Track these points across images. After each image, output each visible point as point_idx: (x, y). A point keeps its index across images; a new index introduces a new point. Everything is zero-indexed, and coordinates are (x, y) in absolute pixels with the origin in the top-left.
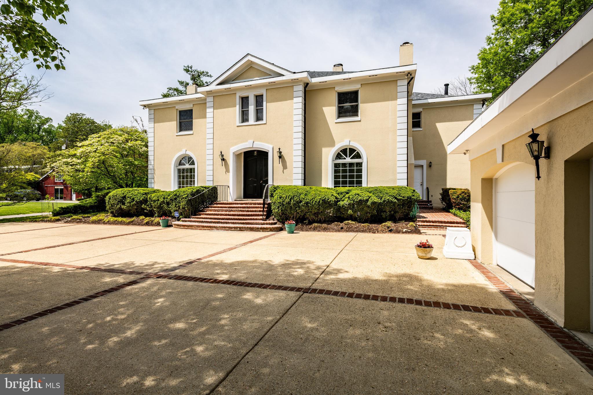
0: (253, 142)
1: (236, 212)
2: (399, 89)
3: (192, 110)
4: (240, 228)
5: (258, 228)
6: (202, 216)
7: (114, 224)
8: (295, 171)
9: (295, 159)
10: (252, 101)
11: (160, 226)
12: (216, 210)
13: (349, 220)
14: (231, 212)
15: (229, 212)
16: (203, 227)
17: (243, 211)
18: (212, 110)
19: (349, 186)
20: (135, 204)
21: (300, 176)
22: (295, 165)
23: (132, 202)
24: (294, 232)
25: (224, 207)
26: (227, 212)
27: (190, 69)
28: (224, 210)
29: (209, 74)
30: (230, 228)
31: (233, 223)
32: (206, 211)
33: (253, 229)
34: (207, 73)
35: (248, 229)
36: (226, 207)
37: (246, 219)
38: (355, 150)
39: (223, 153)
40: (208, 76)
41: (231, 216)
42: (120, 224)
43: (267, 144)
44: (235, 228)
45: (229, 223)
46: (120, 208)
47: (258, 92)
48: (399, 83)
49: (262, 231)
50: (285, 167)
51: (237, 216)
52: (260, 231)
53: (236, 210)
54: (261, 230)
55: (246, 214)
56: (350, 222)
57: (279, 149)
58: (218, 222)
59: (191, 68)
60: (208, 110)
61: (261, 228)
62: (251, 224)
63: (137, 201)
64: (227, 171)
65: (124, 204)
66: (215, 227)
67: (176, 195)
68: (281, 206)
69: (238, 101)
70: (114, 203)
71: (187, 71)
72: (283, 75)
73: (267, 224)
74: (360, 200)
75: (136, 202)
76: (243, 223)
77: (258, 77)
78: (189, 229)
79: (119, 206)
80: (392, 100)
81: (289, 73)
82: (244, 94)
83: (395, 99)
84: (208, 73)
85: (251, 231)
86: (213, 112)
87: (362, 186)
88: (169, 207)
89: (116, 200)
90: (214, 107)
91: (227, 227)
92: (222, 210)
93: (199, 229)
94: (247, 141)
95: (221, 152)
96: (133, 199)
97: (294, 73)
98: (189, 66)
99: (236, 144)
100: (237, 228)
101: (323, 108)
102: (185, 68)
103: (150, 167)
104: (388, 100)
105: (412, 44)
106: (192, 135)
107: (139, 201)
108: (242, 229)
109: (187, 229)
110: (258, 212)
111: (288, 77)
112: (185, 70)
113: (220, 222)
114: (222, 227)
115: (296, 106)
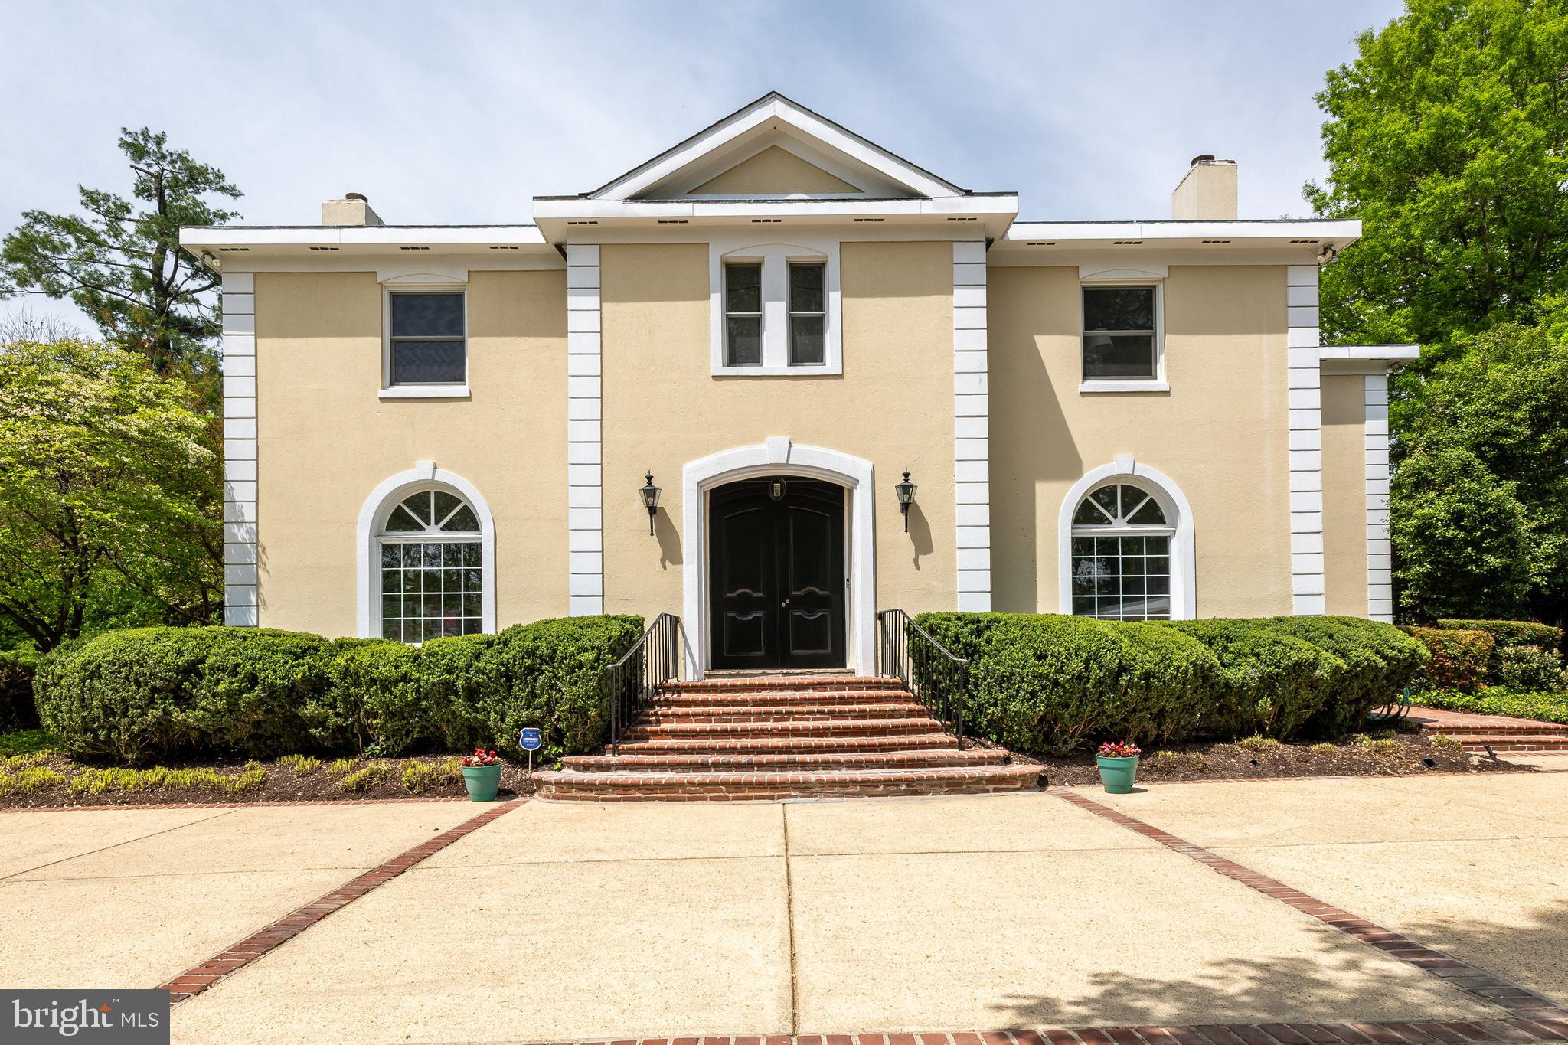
0: (790, 446)
1: (808, 719)
2: (1294, 296)
3: (459, 296)
4: (909, 782)
5: (979, 780)
6: (654, 743)
7: (152, 802)
8: (963, 559)
9: (962, 515)
10: (775, 283)
11: (466, 794)
12: (714, 715)
13: (1252, 735)
14: (787, 720)
15: (775, 720)
16: (737, 785)
17: (842, 715)
18: (594, 301)
19: (1126, 619)
20: (261, 701)
21: (984, 581)
22: (962, 537)
23: (249, 690)
24: (1134, 786)
25: (734, 703)
26: (767, 720)
27: (152, 146)
28: (754, 714)
29: (228, 182)
30: (868, 788)
31: (858, 765)
32: (658, 722)
33: (960, 784)
34: (220, 176)
35: (941, 786)
36: (744, 703)
37: (893, 747)
38: (1142, 495)
39: (655, 483)
40: (223, 189)
41: (807, 735)
42: (195, 799)
43: (848, 457)
44: (887, 783)
45: (838, 765)
46: (164, 725)
47: (806, 252)
48: (1294, 276)
49: (996, 790)
50: (922, 542)
51: (834, 735)
52: (987, 791)
53: (809, 712)
54: (991, 787)
55: (874, 727)
56: (1257, 739)
57: (906, 475)
58: (789, 762)
59: (160, 141)
60: (573, 301)
61: (992, 780)
62: (931, 765)
63: (272, 685)
64: (672, 553)
65: (184, 700)
66: (796, 785)
67: (531, 653)
68: (1044, 688)
69: (716, 276)
70: (124, 700)
71: (138, 152)
72: (925, 198)
73: (991, 763)
74: (1296, 664)
75: (264, 691)
76: (900, 764)
77: (805, 192)
78: (653, 799)
79: (160, 713)
80: (1270, 332)
81: (947, 192)
82: (743, 254)
83: (1282, 327)
84: (222, 177)
85: (953, 792)
86: (601, 310)
87: (1167, 618)
88: (477, 710)
89: (137, 683)
90: (607, 293)
91: (854, 782)
92: (744, 714)
93: (712, 799)
94: (760, 439)
95: (649, 478)
96: (253, 679)
97: (969, 193)
98: (152, 134)
99: (708, 449)
100: (898, 782)
101: (1036, 338)
102: (129, 140)
103: (236, 533)
104: (1260, 331)
105: (1233, 162)
106: (465, 404)
107: (284, 687)
108: (919, 788)
109: (640, 799)
110: (902, 716)
111: (942, 203)
112: (124, 144)
113: (795, 762)
114: (832, 783)
115: (960, 318)
